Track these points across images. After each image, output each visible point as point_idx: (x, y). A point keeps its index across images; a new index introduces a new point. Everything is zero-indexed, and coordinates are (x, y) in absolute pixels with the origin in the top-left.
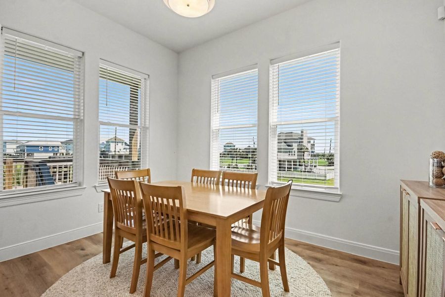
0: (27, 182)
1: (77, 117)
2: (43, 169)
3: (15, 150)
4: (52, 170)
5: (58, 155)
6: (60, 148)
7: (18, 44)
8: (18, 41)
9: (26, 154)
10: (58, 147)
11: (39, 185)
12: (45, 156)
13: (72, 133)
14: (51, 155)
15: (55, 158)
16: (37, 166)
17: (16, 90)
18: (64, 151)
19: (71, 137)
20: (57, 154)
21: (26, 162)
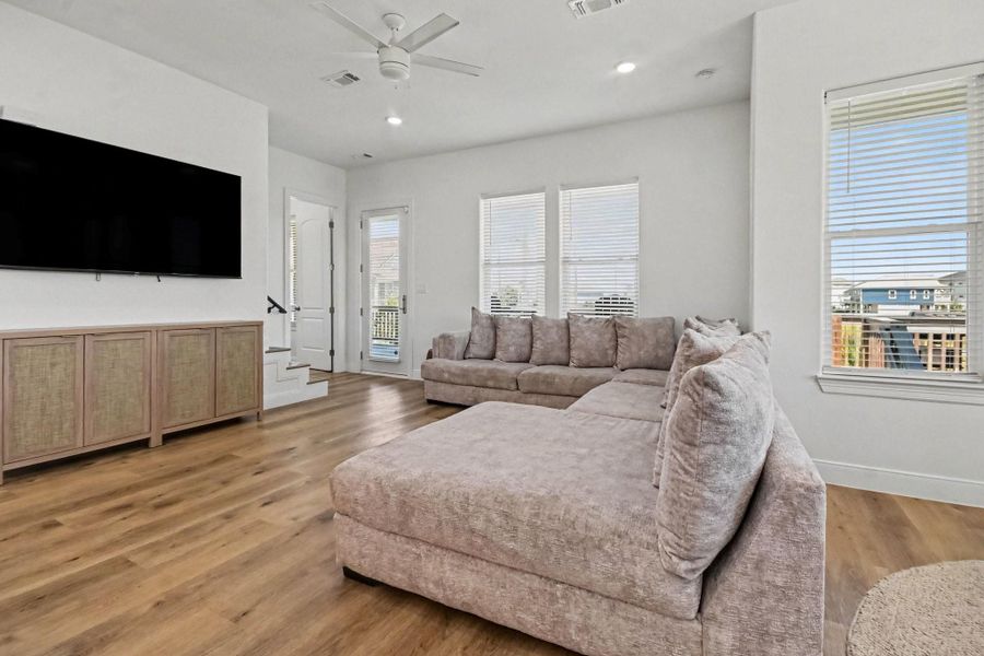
0: (867, 356)
1: (976, 219)
2: (899, 335)
3: (843, 299)
4: (917, 342)
5: (932, 308)
6: (936, 291)
7: (852, 110)
8: (852, 104)
9: (862, 306)
10: (932, 290)
11: (892, 365)
12: (903, 311)
13: (964, 259)
14: (917, 308)
15: (923, 315)
16: (887, 330)
17: (852, 192)
18: (946, 301)
19: (963, 268)
20: (928, 307)
21: (865, 321)
